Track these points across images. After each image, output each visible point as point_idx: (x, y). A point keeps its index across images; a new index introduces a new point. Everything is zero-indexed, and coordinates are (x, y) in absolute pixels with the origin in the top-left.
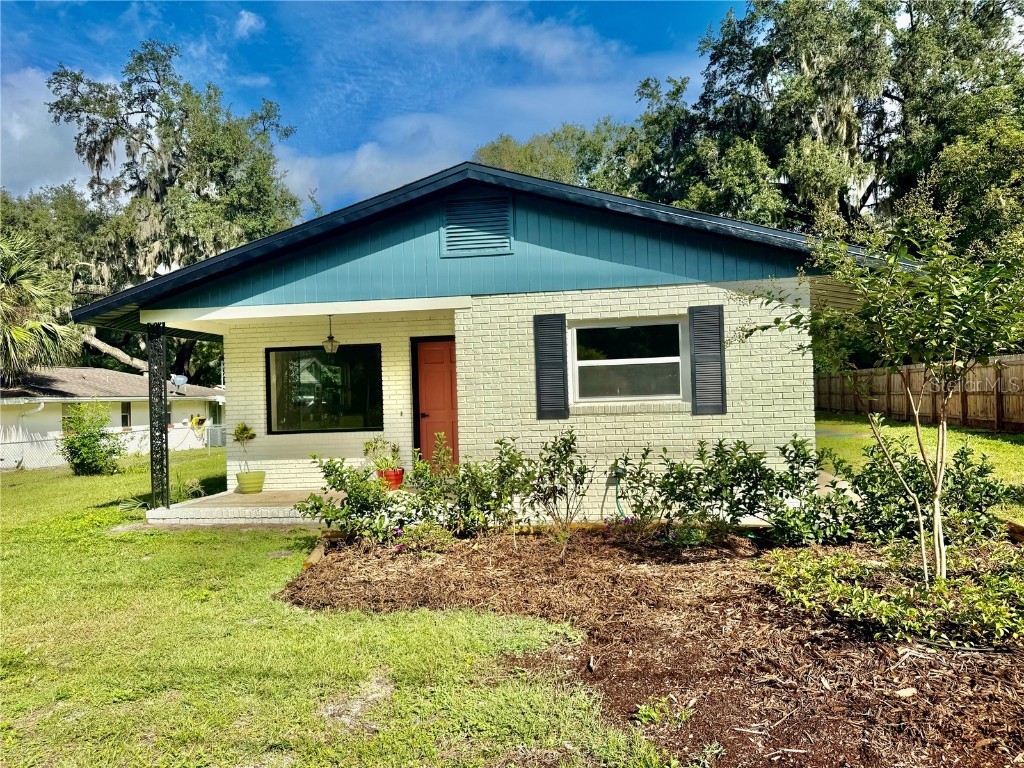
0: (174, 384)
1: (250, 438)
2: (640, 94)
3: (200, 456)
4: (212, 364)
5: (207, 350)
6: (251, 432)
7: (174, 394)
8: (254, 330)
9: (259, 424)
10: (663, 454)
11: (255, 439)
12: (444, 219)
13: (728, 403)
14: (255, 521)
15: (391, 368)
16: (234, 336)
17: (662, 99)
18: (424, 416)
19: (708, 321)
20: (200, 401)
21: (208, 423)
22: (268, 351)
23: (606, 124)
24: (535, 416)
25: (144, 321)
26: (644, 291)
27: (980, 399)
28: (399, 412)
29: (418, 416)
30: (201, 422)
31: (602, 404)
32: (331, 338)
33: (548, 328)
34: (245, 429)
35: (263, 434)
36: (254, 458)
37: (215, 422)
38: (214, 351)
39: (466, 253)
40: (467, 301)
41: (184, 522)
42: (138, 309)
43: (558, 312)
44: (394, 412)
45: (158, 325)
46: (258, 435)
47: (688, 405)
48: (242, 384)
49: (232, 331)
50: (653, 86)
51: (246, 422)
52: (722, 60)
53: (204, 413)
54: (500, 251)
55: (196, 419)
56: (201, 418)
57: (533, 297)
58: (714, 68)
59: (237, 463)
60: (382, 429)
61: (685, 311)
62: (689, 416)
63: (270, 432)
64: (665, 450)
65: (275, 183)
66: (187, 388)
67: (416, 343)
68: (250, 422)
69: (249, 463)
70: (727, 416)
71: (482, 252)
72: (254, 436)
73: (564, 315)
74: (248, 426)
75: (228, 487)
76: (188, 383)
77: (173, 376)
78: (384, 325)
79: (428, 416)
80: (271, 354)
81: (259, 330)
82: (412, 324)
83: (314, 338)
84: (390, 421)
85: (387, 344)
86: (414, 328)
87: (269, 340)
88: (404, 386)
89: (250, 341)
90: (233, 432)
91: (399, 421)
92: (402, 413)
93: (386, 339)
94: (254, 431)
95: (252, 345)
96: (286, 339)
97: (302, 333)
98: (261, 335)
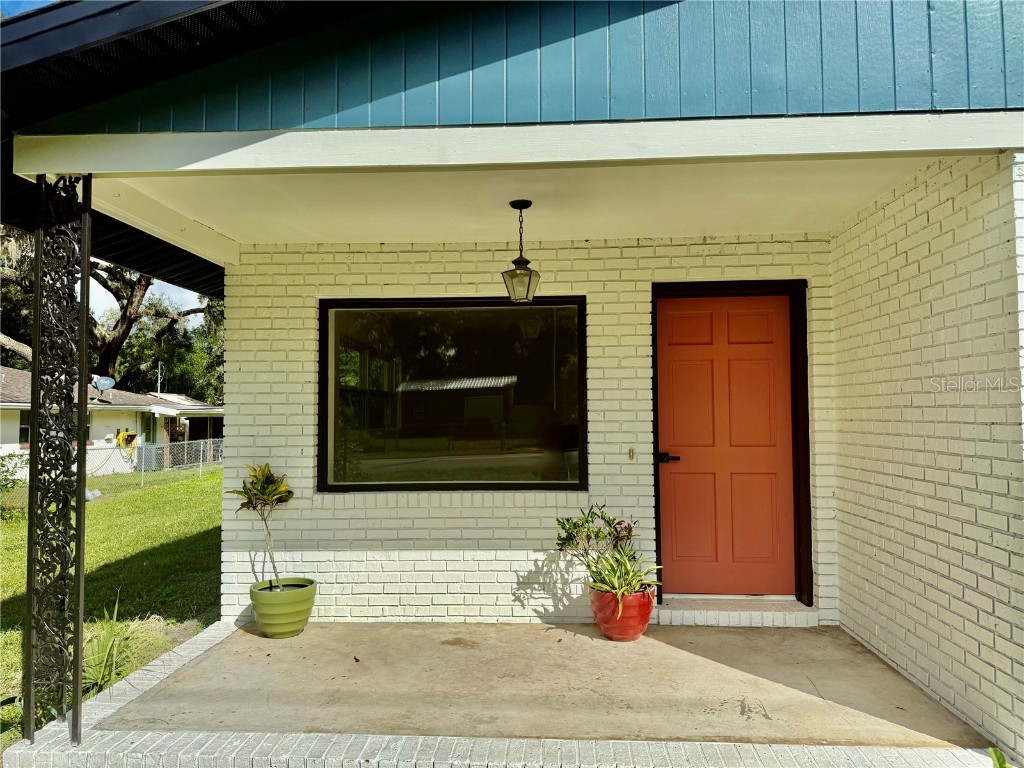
0: (96, 388)
1: (281, 500)
3: (128, 486)
4: (143, 367)
5: (138, 351)
6: (283, 489)
7: (95, 401)
8: (298, 258)
9: (300, 472)
11: (291, 503)
16: (250, 270)
18: (673, 458)
20: (130, 411)
21: (139, 441)
22: (325, 305)
25: (26, 168)
28: (626, 449)
30: (130, 439)
32: (523, 263)
34: (270, 480)
35: (308, 493)
36: (286, 546)
37: (147, 439)
38: (147, 352)
44: (616, 449)
45: (69, 185)
46: (297, 493)
48: (264, 377)
49: (245, 259)
53: (134, 427)
55: (123, 435)
56: (131, 433)
59: (246, 556)
60: (585, 487)
63: (322, 486)
66: (113, 395)
67: (664, 296)
68: (281, 463)
69: (278, 556)
72: (288, 495)
74: (276, 473)
75: (224, 610)
76: (114, 388)
77: (96, 377)
78: (595, 253)
79: (678, 459)
80: (332, 312)
81: (308, 258)
82: (660, 251)
83: (435, 278)
84: (606, 469)
85: (601, 297)
86: (665, 262)
87: (330, 279)
88: (636, 390)
89: (285, 280)
90: (240, 486)
91: (625, 469)
92: (631, 454)
93: (599, 287)
94: (290, 484)
95: (291, 290)
96: (371, 279)
97: (408, 268)
98: (313, 269)
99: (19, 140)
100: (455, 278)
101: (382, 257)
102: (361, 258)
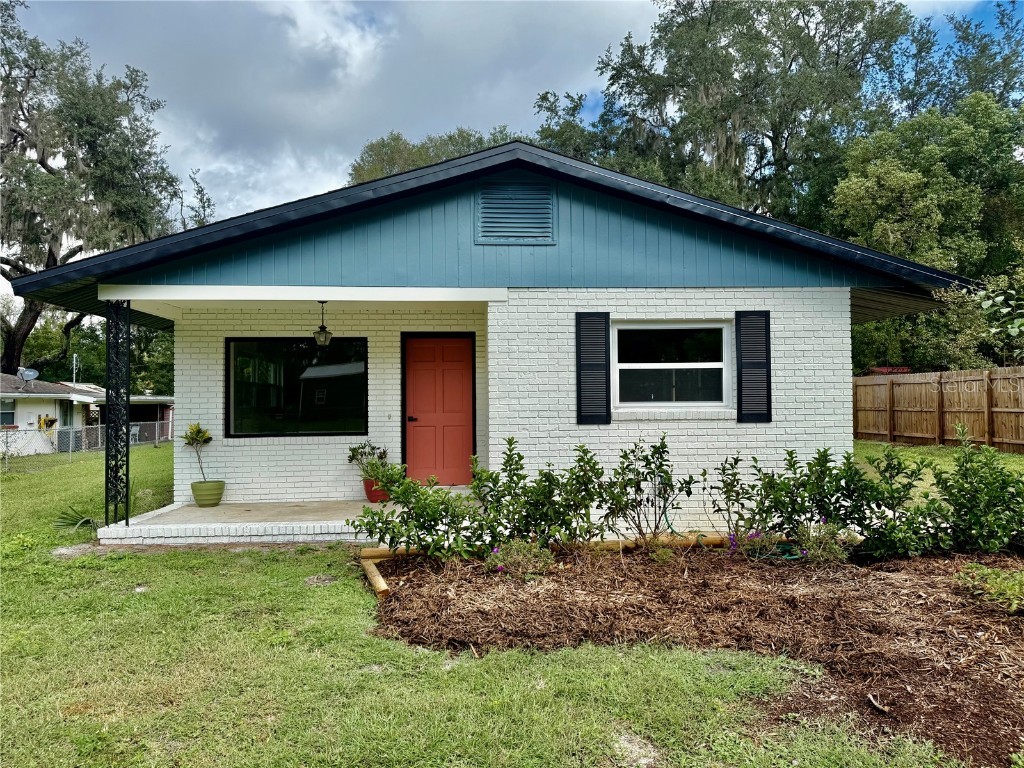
0: (22, 379)
1: (206, 442)
2: (539, 106)
6: (206, 435)
8: (214, 316)
9: (215, 426)
10: (753, 463)
11: (211, 443)
12: (480, 201)
13: (773, 412)
14: (242, 540)
15: (379, 366)
16: (189, 322)
17: (560, 113)
18: (412, 419)
19: (754, 327)
20: (50, 398)
21: (58, 425)
22: (228, 341)
23: (501, 132)
24: (574, 421)
25: (103, 297)
26: (690, 293)
27: (871, 415)
28: (386, 414)
29: (406, 419)
30: (50, 423)
31: (645, 410)
32: (323, 328)
33: (590, 326)
34: (200, 431)
35: (220, 438)
36: (209, 465)
37: (65, 424)
39: (502, 241)
40: (500, 293)
41: (148, 542)
42: (96, 283)
43: (601, 310)
44: (382, 414)
45: (119, 303)
46: (214, 438)
47: (734, 413)
49: (185, 316)
50: (552, 99)
51: (201, 423)
52: (621, 82)
53: (54, 412)
54: (541, 241)
55: (44, 419)
56: (51, 418)
57: (574, 293)
58: (613, 88)
60: (366, 433)
61: (732, 316)
62: (733, 424)
63: (227, 435)
64: (755, 459)
65: (154, 158)
67: (407, 338)
68: (205, 423)
70: (772, 424)
71: (521, 241)
72: (210, 439)
73: (608, 313)
74: (203, 428)
75: (176, 499)
78: (372, 317)
79: (416, 420)
80: (232, 344)
81: (220, 316)
82: (404, 317)
83: (288, 328)
84: (376, 424)
85: (374, 339)
86: (406, 322)
87: (231, 328)
88: (393, 385)
89: (208, 328)
90: (184, 435)
91: (387, 424)
92: (390, 416)
93: (374, 333)
94: (210, 434)
95: (210, 333)
96: (253, 328)
97: (273, 322)
98: (222, 322)
99: (100, 286)
100: (299, 328)
101: (259, 316)
102: (247, 316)
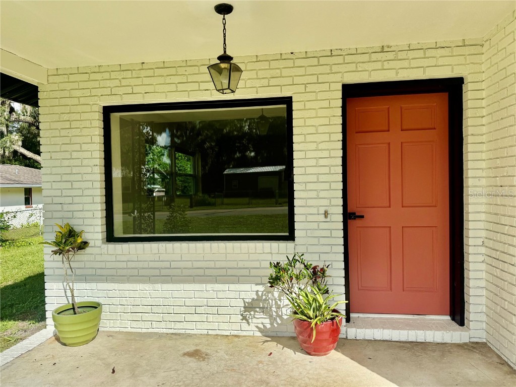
1: (80, 248)
6: (81, 239)
8: (86, 77)
9: (93, 229)
11: (88, 250)
16: (55, 87)
18: (356, 217)
22: (108, 111)
28: (322, 211)
29: (349, 218)
34: (71, 234)
35: (99, 243)
36: (85, 279)
44: (314, 211)
46: (91, 243)
48: (66, 163)
49: (51, 79)
51: (72, 222)
59: (60, 285)
60: (292, 238)
63: (111, 238)
68: (80, 222)
72: (84, 245)
74: (77, 229)
78: (299, 62)
79: (362, 217)
81: (93, 76)
82: (348, 59)
83: (181, 87)
85: (303, 97)
86: (352, 67)
89: (78, 93)
91: (321, 225)
92: (326, 214)
93: (301, 88)
94: (86, 237)
95: (82, 100)
96: (136, 90)
97: (161, 80)
98: (96, 84)
101: (143, 73)
102: (128, 74)
